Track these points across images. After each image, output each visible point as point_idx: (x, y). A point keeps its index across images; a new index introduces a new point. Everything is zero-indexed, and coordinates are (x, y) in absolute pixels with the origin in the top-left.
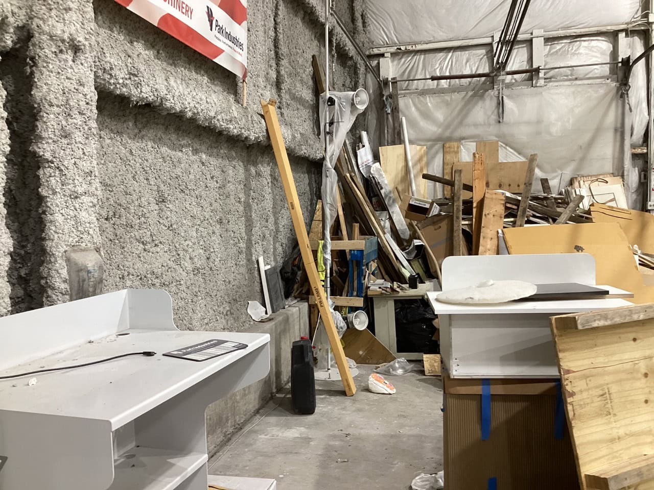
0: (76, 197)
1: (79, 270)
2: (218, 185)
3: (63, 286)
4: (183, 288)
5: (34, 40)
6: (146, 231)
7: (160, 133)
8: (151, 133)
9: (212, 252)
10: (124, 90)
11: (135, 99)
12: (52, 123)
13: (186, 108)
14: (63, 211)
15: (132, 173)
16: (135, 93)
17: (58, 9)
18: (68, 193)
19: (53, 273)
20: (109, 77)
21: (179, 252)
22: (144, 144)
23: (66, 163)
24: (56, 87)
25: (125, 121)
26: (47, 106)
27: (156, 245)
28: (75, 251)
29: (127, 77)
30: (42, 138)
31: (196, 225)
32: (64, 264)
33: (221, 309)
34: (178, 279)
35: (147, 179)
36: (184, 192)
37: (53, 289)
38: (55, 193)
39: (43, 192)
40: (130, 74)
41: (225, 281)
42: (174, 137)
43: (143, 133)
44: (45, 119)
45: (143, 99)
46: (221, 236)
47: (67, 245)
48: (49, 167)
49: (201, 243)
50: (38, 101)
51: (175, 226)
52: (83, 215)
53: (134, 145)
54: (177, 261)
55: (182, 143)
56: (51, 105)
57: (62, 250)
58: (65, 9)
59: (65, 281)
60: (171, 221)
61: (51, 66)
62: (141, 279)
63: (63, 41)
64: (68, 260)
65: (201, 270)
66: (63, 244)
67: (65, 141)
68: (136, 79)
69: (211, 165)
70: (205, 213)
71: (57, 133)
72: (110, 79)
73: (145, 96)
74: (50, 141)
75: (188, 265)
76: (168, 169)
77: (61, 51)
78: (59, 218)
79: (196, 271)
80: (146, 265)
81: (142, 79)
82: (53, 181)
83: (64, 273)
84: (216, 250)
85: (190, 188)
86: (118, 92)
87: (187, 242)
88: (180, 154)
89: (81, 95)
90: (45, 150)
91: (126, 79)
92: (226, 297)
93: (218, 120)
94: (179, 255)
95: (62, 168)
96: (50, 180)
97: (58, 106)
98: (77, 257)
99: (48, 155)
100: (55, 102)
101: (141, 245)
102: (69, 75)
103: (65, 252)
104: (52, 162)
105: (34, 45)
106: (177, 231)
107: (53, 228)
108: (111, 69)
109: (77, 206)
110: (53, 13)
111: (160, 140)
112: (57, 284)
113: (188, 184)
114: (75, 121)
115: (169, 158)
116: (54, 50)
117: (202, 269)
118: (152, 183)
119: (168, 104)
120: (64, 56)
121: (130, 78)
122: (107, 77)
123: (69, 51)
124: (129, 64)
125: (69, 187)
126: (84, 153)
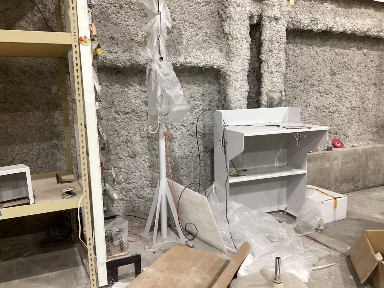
0: (273, 73)
1: (271, 99)
2: (376, 65)
3: (265, 104)
4: (343, 115)
5: (263, 19)
6: (322, 87)
7: (336, 42)
8: (330, 43)
9: (367, 100)
10: (309, 27)
11: (315, 30)
12: (266, 47)
13: (347, 30)
14: (267, 78)
15: (316, 62)
16: (315, 28)
17: (271, 6)
18: (269, 71)
19: (262, 99)
20: (300, 24)
21: (342, 98)
22: (325, 49)
23: (269, 61)
24: (269, 34)
25: (315, 39)
26: (265, 42)
27: (327, 94)
28: (270, 92)
29: (310, 22)
30: (263, 53)
31: (355, 86)
32: (266, 96)
33: (370, 130)
34: (339, 110)
35: (325, 64)
36: (349, 70)
37: (262, 104)
38: (265, 72)
39: (262, 71)
40: (311, 20)
41: (375, 116)
42: (345, 43)
43: (325, 43)
44: (264, 46)
45: (319, 30)
46: (375, 92)
47: (267, 90)
48: (264, 63)
49: (358, 95)
50: (262, 40)
51: (341, 86)
52: (275, 79)
53: (319, 50)
54: (340, 102)
55: (350, 45)
56: (266, 41)
57: (266, 91)
58: (273, 6)
59: (266, 102)
60: (338, 83)
61: (267, 27)
62: (316, 108)
63: (271, 17)
64: (267, 95)
65: (356, 108)
66: (266, 89)
67: (270, 53)
68: (315, 22)
69: (371, 55)
70: (363, 80)
71: (267, 50)
72: (301, 24)
73: (320, 28)
74: (265, 54)
75: (348, 105)
76: (339, 59)
77: (271, 21)
78: (266, 80)
79: (354, 108)
80: (320, 102)
81: (318, 21)
82: (265, 68)
83: (266, 99)
84: (369, 99)
85: (353, 67)
86: (306, 29)
87: (348, 94)
88: (349, 51)
89: (278, 36)
90: (263, 57)
91: (309, 23)
92: (374, 124)
93: (371, 32)
94: (341, 99)
95: (268, 63)
96: (264, 67)
97: (268, 41)
98: (271, 94)
99: (264, 59)
100: (267, 40)
101: (319, 94)
102: (274, 29)
103: (267, 92)
104: (265, 61)
105: (263, 21)
106: (342, 88)
107: (264, 84)
108: (301, 21)
109: (273, 76)
110: (269, 8)
111: (335, 45)
112: (263, 103)
113: (351, 65)
114: (275, 46)
115: (340, 54)
116: (268, 21)
117: (358, 108)
118: (328, 66)
119: (334, 30)
120: (272, 23)
121: (311, 22)
122: (299, 24)
123: (274, 21)
124: (310, 17)
125: (270, 69)
126: (277, 57)
